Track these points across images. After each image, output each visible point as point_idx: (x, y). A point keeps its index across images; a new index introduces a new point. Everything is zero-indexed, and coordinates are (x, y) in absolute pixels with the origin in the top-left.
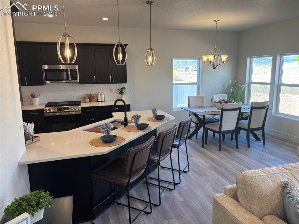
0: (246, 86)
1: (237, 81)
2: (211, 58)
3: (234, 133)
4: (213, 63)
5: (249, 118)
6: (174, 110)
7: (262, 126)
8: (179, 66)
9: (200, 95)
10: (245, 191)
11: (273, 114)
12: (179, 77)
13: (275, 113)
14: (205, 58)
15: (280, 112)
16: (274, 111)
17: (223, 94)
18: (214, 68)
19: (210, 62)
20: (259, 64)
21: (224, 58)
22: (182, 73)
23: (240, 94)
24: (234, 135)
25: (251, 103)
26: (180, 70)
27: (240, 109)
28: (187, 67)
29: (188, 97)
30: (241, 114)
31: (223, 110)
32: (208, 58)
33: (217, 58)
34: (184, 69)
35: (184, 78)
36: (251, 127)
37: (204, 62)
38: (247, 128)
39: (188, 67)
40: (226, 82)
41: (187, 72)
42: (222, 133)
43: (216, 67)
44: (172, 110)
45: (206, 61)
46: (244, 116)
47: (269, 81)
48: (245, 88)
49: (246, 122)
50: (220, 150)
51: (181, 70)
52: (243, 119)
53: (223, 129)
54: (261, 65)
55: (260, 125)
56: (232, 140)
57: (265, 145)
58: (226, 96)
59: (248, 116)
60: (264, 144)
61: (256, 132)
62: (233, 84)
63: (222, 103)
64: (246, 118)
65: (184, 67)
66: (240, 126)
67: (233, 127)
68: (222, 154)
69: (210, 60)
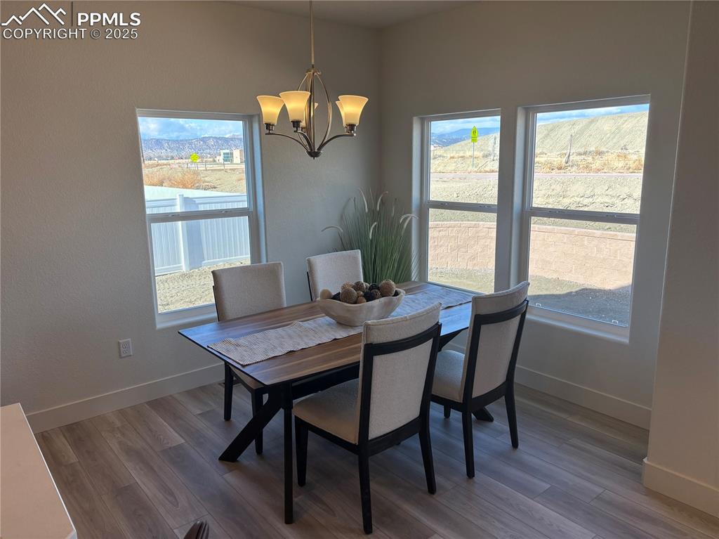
0: (414, 217)
1: (382, 199)
2: (297, 104)
4: (308, 128)
6: (159, 326)
7: (505, 380)
8: (208, 151)
9: (264, 261)
12: (206, 179)
14: (270, 109)
18: (314, 154)
19: (296, 123)
21: (351, 108)
22: (216, 167)
26: (211, 159)
27: (434, 333)
28: (228, 154)
29: (213, 272)
32: (284, 109)
33: (323, 109)
34: (220, 159)
35: (219, 182)
36: (474, 394)
37: (268, 126)
39: (232, 154)
40: (347, 203)
41: (228, 167)
43: (320, 148)
44: (154, 325)
45: (275, 122)
47: (492, 197)
51: (214, 161)
53: (375, 430)
55: (500, 379)
57: (519, 447)
58: (355, 258)
60: (515, 444)
62: (372, 211)
63: (354, 299)
65: (222, 152)
69: (292, 117)
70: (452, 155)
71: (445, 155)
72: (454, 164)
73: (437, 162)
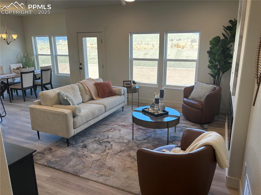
0: (35, 57)
1: (27, 54)
2: (4, 36)
3: (33, 88)
5: (41, 78)
7: (50, 82)
10: (43, 98)
11: (56, 75)
13: (57, 74)
15: (59, 72)
16: (56, 72)
17: (18, 63)
19: (4, 39)
20: (42, 40)
23: (31, 63)
24: (33, 90)
25: (40, 67)
27: (33, 72)
30: (35, 76)
31: (22, 73)
36: (43, 83)
38: (41, 84)
40: (18, 55)
42: (24, 90)
43: (9, 43)
46: (38, 78)
48: (34, 58)
49: (40, 81)
50: (25, 101)
52: (37, 79)
53: (24, 86)
54: (44, 42)
55: (49, 81)
56: (32, 94)
58: (20, 65)
59: (40, 77)
61: (46, 86)
62: (24, 57)
64: (39, 79)
66: (35, 83)
67: (31, 85)
68: (26, 103)
70: (64, 44)
71: (62, 44)
72: (65, 47)
73: (59, 46)
